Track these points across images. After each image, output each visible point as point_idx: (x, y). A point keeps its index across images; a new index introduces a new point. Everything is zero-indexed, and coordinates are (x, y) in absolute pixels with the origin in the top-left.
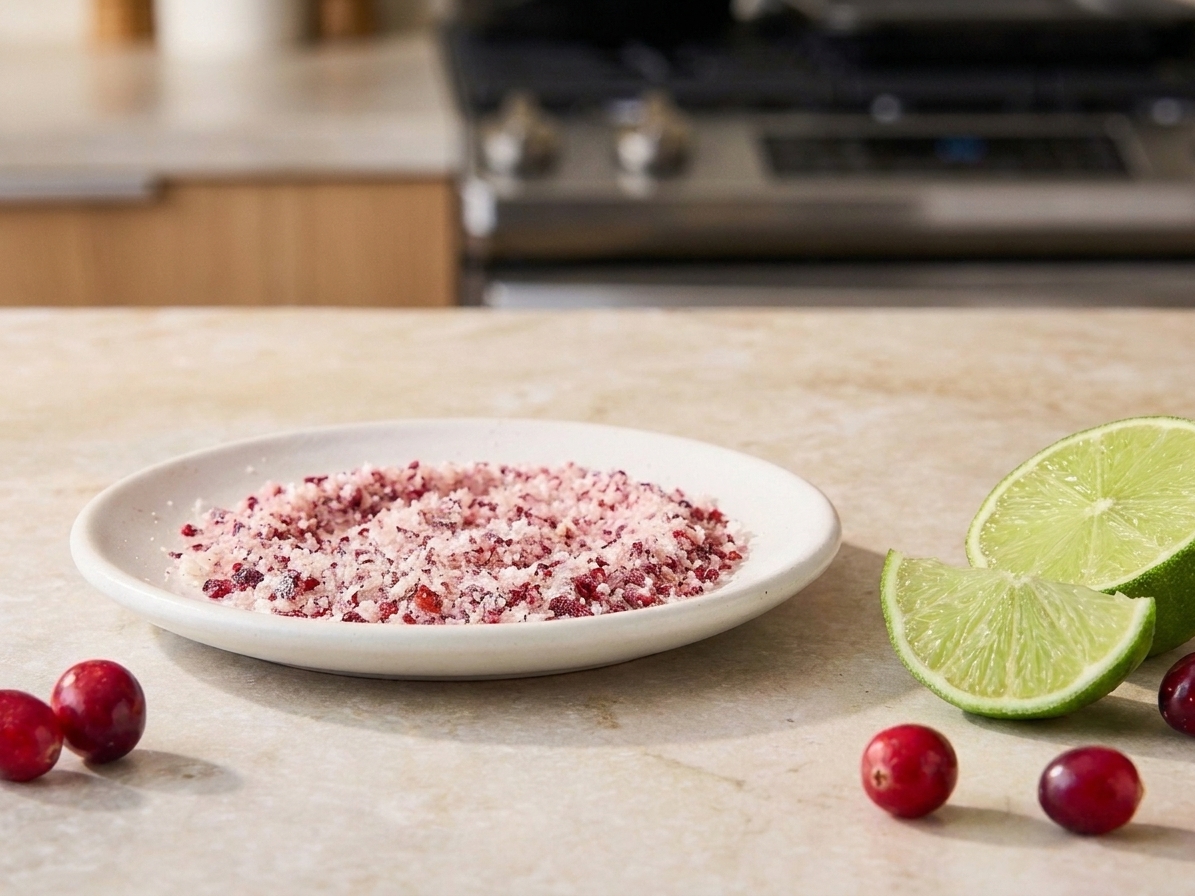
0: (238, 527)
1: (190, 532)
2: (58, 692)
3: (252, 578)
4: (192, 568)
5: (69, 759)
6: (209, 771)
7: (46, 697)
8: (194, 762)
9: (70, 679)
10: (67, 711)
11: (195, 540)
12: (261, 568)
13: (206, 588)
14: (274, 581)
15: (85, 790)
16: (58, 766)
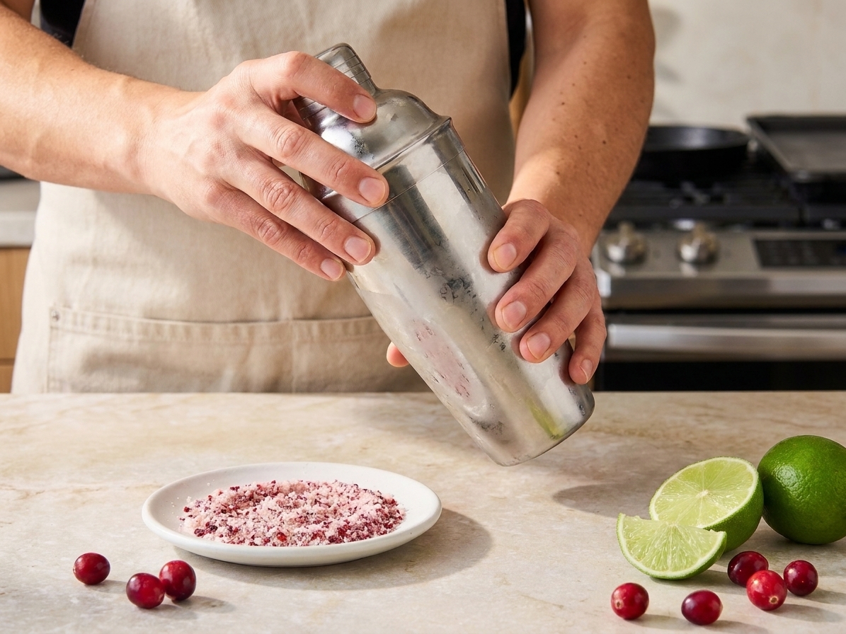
0: (207, 508)
1: (187, 510)
2: (161, 574)
3: (214, 528)
4: (189, 525)
5: (167, 600)
6: (222, 604)
7: (157, 576)
8: (214, 600)
9: (166, 569)
10: (166, 581)
11: (189, 513)
12: (217, 525)
13: (195, 533)
14: (222, 530)
15: (174, 612)
16: (163, 603)
